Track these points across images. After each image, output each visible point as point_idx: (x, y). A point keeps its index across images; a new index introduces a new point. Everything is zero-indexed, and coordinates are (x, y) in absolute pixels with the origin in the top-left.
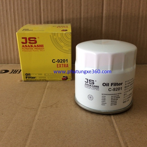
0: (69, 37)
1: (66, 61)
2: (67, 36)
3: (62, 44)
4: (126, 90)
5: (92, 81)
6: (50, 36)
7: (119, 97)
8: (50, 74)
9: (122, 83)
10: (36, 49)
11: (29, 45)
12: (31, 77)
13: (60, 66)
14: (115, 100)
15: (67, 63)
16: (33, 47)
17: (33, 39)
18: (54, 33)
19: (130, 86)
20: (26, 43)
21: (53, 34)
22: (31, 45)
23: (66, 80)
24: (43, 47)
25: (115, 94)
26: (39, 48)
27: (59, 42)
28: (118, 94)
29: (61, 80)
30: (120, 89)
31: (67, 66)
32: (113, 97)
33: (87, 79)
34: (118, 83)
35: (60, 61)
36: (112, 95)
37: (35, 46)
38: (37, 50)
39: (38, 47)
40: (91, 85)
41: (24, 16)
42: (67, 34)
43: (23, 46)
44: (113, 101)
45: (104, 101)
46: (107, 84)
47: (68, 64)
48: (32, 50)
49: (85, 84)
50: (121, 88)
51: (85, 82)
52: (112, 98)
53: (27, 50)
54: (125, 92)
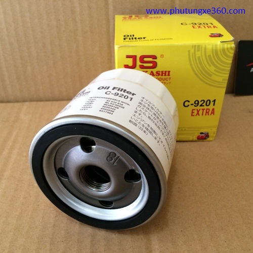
0: (229, 54)
1: (212, 103)
3: (212, 69)
6: (189, 51)
13: (198, 114)
17: (150, 59)
18: (198, 46)
20: (134, 66)
24: (169, 75)
26: (160, 77)
27: (206, 64)
29: (195, 139)
31: (212, 113)
35: (200, 103)
37: (152, 73)
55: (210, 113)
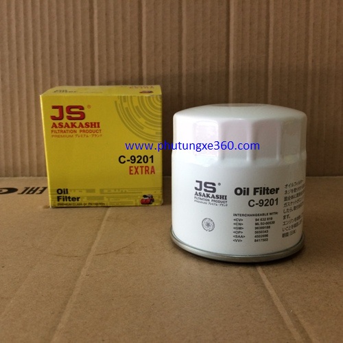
0: (155, 105)
1: (150, 160)
2: (153, 102)
3: (142, 121)
4: (289, 207)
5: (211, 186)
6: (116, 102)
7: (273, 222)
8: (113, 191)
9: (278, 189)
10: (84, 131)
11: (67, 123)
12: (69, 198)
13: (137, 171)
14: (265, 230)
15: (152, 164)
16: (76, 127)
17: (77, 110)
18: (124, 97)
19: (296, 199)
20: (61, 117)
21: (121, 100)
22: (72, 123)
23: (150, 203)
24: (99, 127)
25: (263, 215)
26: (89, 129)
27: (135, 115)
28: (271, 214)
29: (139, 204)
30: (275, 202)
31: (152, 172)
32: (259, 222)
33: (201, 182)
34: (270, 188)
35: (137, 159)
36: (257, 217)
37: (81, 125)
38: (86, 134)
39: (88, 126)
40: (208, 196)
41: (56, 70)
42: (151, 98)
43: (54, 125)
44: (259, 230)
45: (239, 232)
46: (245, 191)
47: (155, 167)
48: (74, 134)
49: (196, 194)
50: (277, 200)
51: (196, 188)
52: (256, 224)
53: (62, 134)
54: (286, 211)
55: (150, 171)
